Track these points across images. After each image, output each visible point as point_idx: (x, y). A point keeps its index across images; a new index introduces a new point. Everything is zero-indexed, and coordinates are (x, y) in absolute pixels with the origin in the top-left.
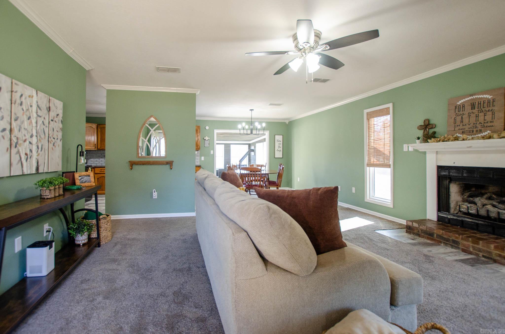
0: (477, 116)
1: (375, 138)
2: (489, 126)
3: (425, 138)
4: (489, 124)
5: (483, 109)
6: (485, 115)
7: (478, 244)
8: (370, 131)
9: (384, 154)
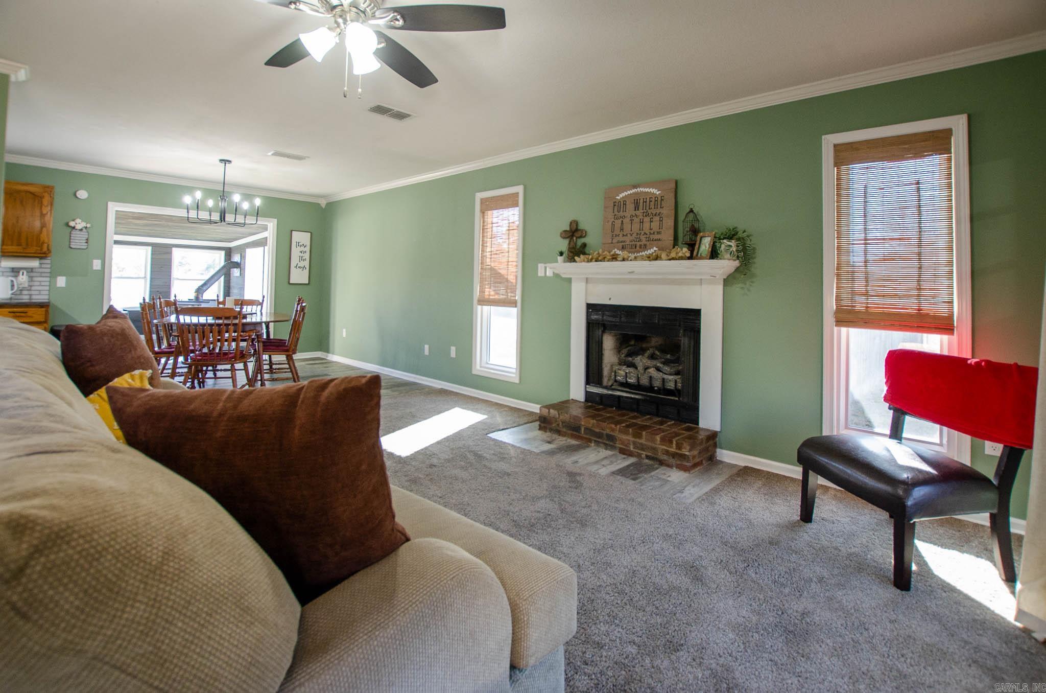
0: (642, 222)
1: (492, 249)
2: (655, 240)
3: (571, 254)
4: (656, 237)
5: (650, 212)
6: (651, 222)
7: (640, 437)
8: (485, 234)
9: (507, 280)
